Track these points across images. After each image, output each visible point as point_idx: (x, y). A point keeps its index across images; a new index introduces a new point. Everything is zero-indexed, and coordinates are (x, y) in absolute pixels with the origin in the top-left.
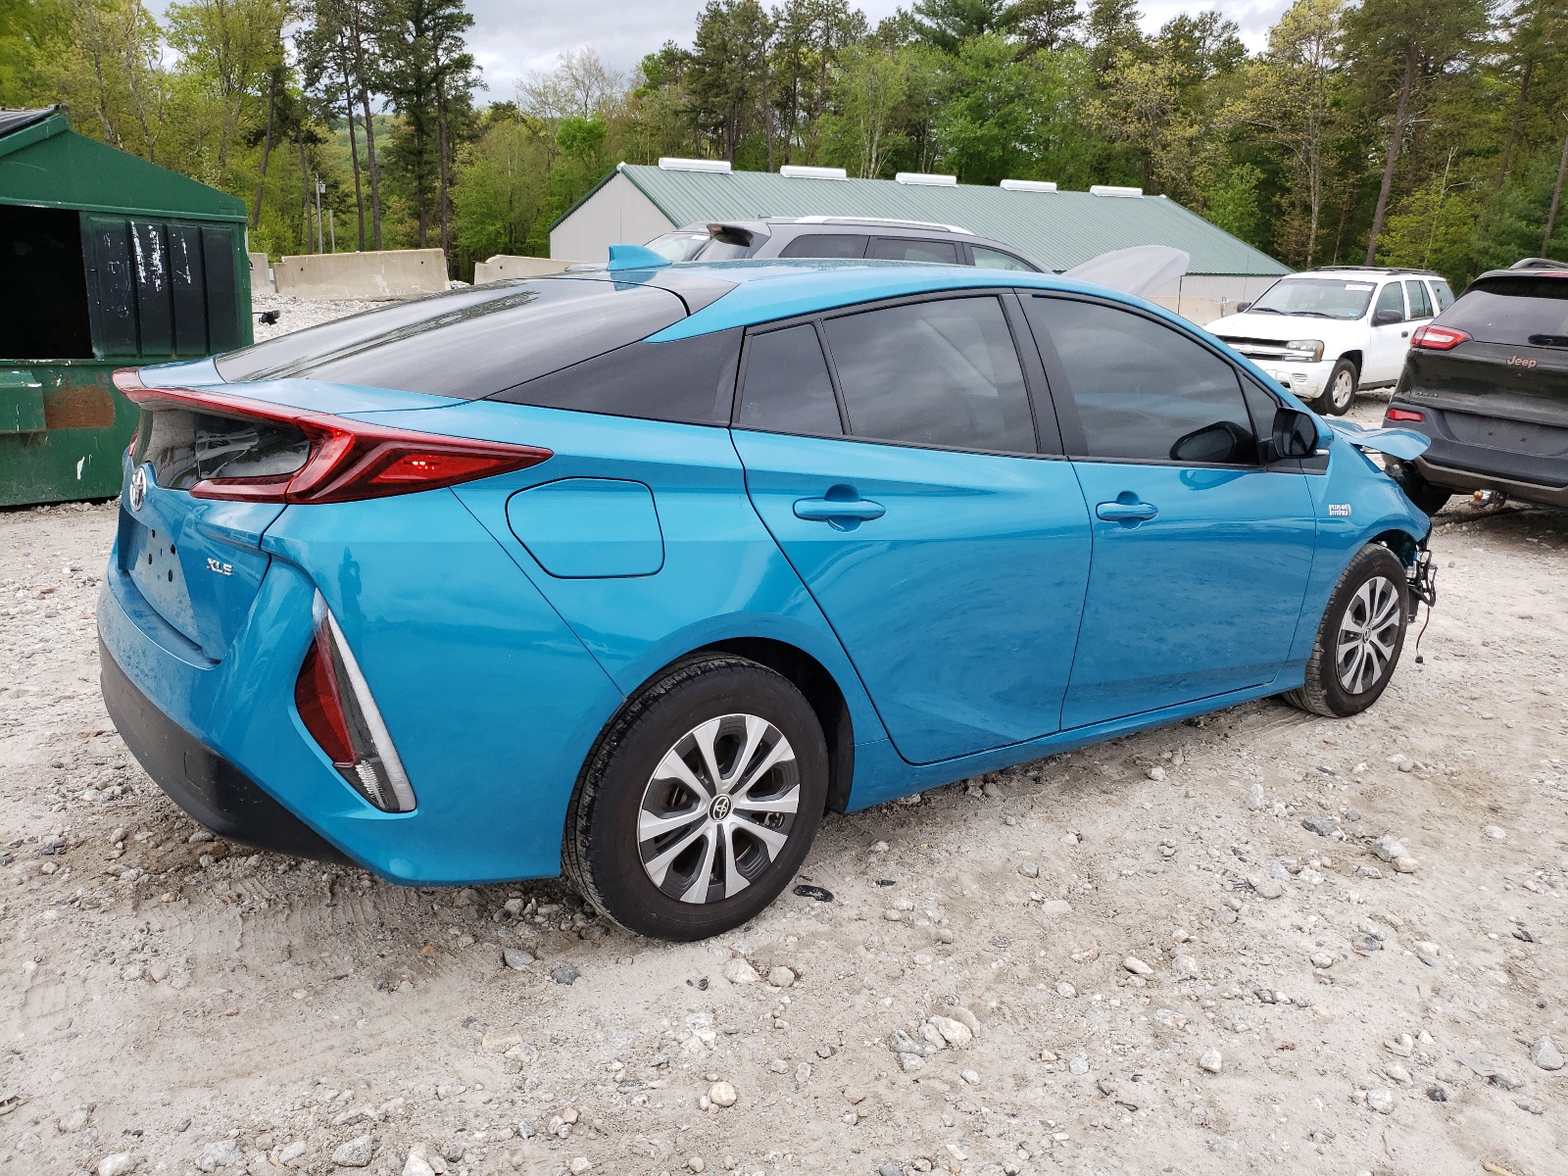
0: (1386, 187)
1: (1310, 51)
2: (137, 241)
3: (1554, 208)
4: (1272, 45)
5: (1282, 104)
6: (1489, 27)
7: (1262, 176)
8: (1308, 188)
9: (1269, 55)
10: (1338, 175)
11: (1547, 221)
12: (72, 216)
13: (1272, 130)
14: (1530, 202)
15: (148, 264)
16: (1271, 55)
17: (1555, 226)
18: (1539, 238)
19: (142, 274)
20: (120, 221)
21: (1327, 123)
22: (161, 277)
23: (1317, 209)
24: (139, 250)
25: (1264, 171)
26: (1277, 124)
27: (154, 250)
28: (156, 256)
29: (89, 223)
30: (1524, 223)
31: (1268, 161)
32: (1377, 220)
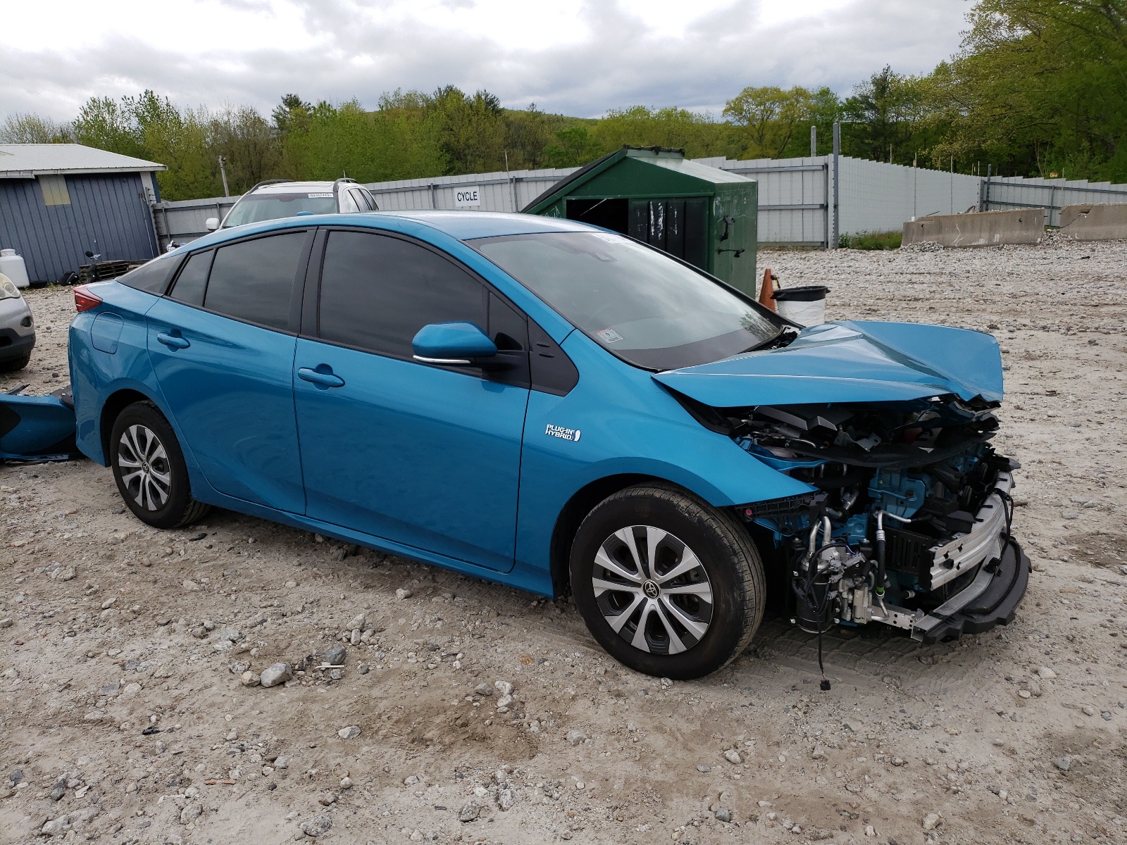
2: (652, 212)
12: (624, 202)
15: (656, 224)
19: (653, 230)
20: (645, 202)
22: (662, 232)
24: (652, 217)
27: (660, 217)
28: (661, 220)
29: (632, 204)
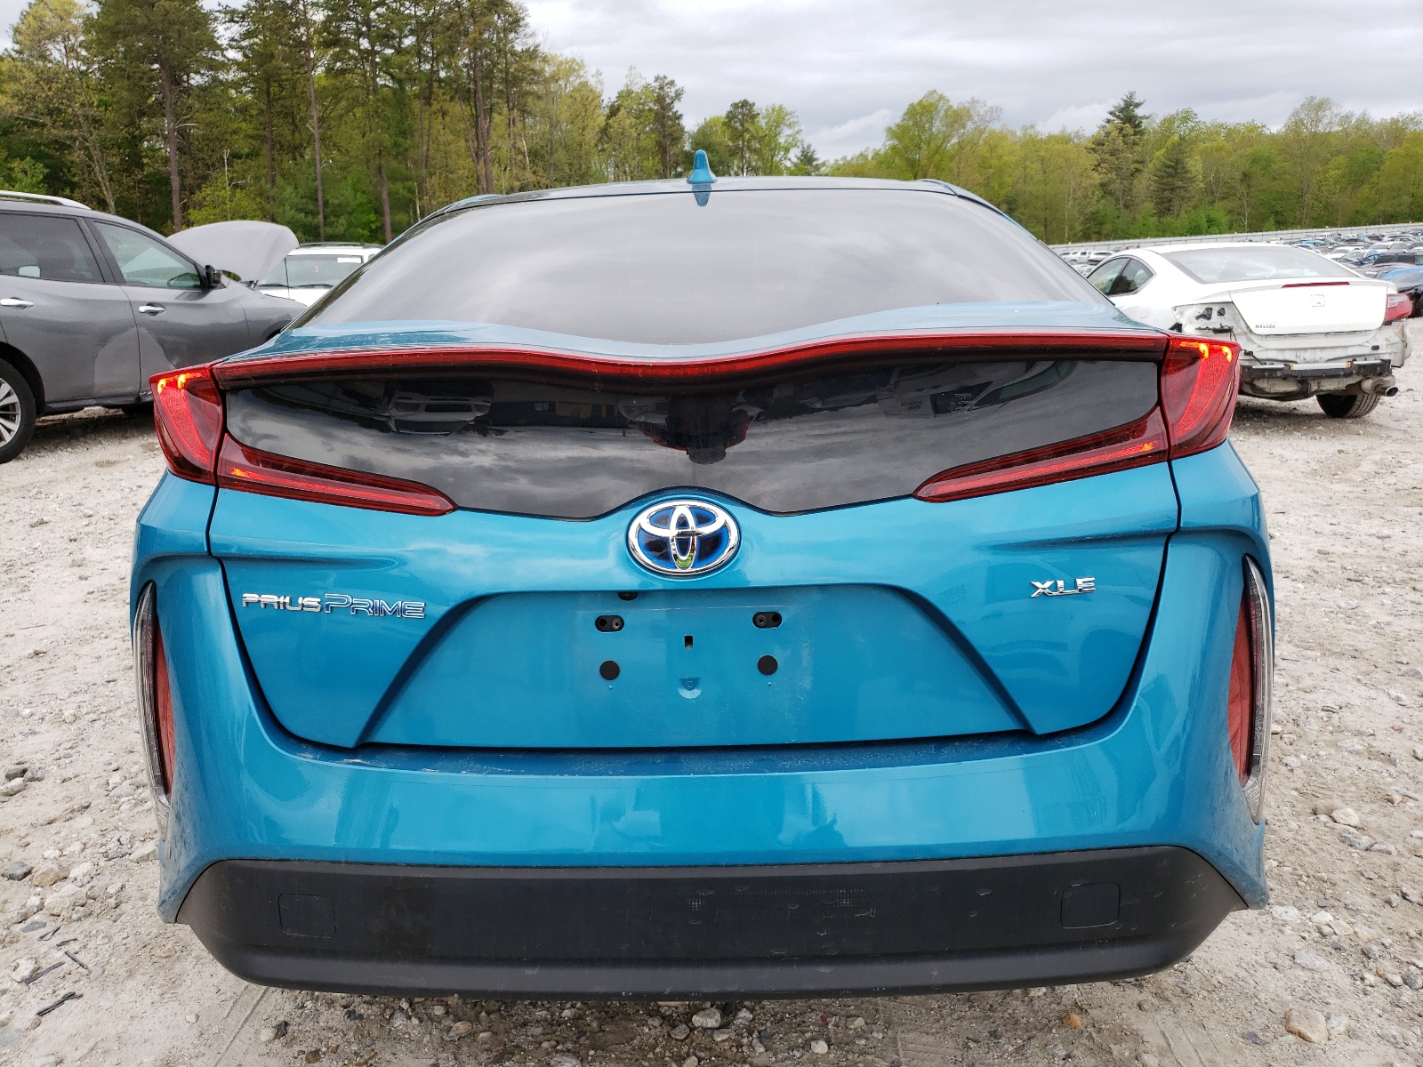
0: (175, 182)
1: (56, 52)
3: (320, 202)
4: (17, 42)
5: (48, 100)
6: (219, 48)
7: (46, 171)
8: (98, 184)
9: (17, 52)
10: (124, 171)
11: (318, 213)
13: (43, 126)
14: (302, 198)
16: (20, 52)
17: (325, 218)
18: (317, 228)
21: (97, 122)
23: (113, 203)
25: (46, 166)
26: (47, 120)
30: (303, 214)
31: (50, 157)
32: (177, 212)
